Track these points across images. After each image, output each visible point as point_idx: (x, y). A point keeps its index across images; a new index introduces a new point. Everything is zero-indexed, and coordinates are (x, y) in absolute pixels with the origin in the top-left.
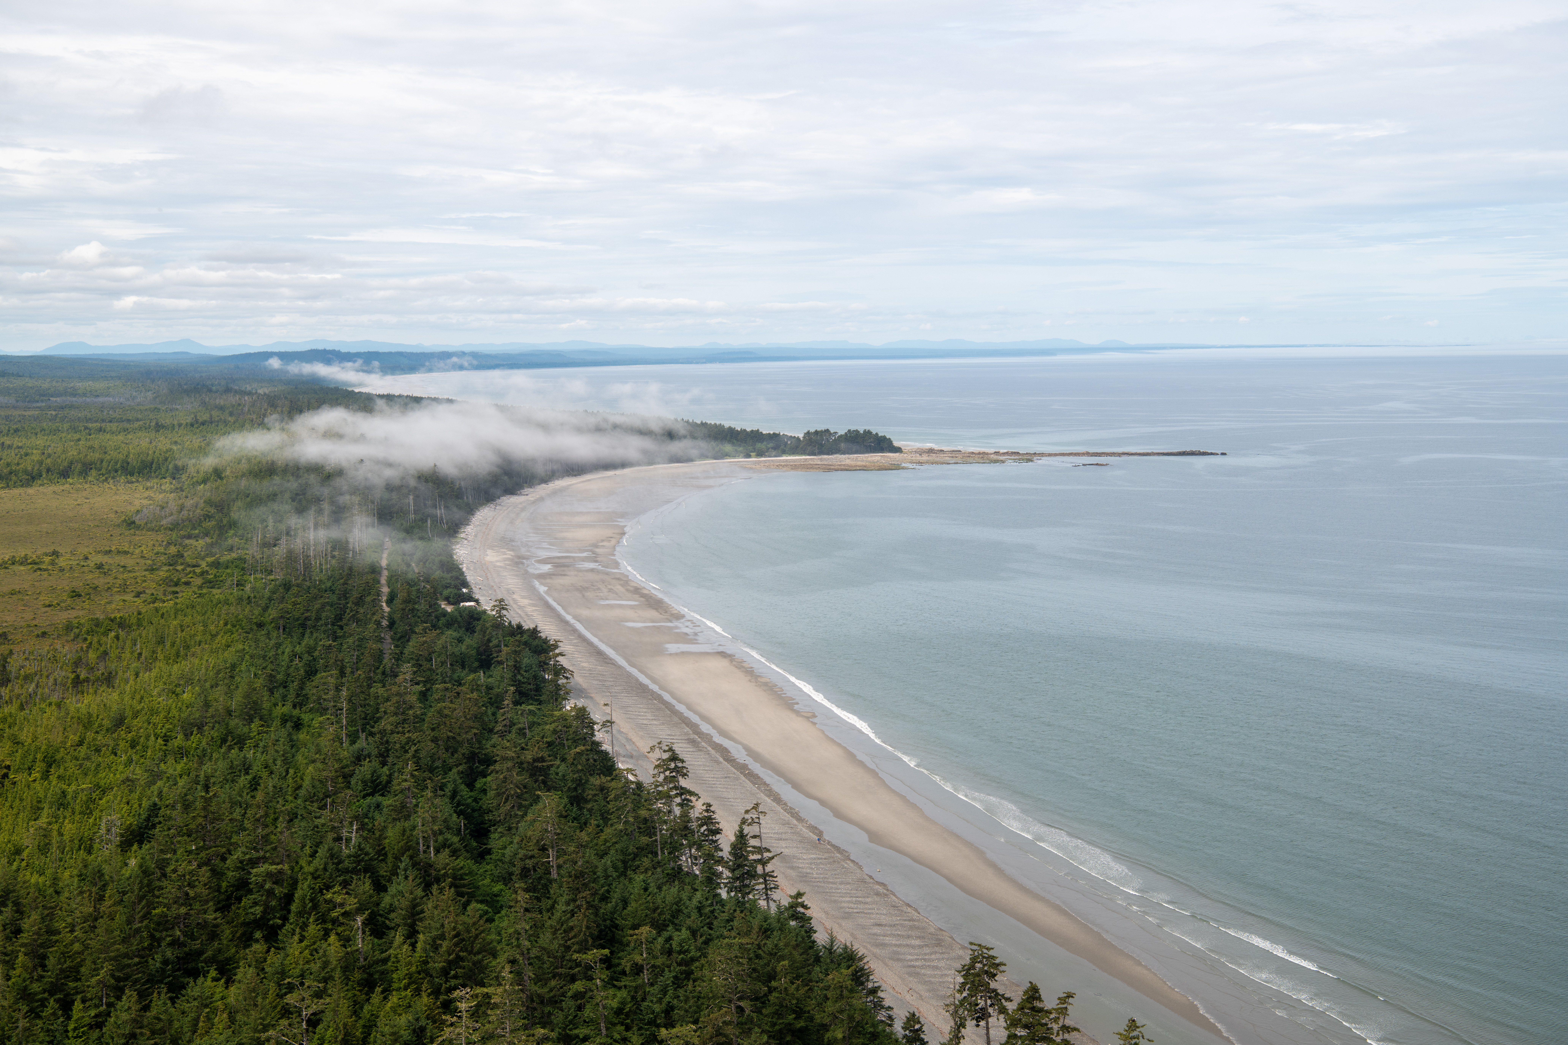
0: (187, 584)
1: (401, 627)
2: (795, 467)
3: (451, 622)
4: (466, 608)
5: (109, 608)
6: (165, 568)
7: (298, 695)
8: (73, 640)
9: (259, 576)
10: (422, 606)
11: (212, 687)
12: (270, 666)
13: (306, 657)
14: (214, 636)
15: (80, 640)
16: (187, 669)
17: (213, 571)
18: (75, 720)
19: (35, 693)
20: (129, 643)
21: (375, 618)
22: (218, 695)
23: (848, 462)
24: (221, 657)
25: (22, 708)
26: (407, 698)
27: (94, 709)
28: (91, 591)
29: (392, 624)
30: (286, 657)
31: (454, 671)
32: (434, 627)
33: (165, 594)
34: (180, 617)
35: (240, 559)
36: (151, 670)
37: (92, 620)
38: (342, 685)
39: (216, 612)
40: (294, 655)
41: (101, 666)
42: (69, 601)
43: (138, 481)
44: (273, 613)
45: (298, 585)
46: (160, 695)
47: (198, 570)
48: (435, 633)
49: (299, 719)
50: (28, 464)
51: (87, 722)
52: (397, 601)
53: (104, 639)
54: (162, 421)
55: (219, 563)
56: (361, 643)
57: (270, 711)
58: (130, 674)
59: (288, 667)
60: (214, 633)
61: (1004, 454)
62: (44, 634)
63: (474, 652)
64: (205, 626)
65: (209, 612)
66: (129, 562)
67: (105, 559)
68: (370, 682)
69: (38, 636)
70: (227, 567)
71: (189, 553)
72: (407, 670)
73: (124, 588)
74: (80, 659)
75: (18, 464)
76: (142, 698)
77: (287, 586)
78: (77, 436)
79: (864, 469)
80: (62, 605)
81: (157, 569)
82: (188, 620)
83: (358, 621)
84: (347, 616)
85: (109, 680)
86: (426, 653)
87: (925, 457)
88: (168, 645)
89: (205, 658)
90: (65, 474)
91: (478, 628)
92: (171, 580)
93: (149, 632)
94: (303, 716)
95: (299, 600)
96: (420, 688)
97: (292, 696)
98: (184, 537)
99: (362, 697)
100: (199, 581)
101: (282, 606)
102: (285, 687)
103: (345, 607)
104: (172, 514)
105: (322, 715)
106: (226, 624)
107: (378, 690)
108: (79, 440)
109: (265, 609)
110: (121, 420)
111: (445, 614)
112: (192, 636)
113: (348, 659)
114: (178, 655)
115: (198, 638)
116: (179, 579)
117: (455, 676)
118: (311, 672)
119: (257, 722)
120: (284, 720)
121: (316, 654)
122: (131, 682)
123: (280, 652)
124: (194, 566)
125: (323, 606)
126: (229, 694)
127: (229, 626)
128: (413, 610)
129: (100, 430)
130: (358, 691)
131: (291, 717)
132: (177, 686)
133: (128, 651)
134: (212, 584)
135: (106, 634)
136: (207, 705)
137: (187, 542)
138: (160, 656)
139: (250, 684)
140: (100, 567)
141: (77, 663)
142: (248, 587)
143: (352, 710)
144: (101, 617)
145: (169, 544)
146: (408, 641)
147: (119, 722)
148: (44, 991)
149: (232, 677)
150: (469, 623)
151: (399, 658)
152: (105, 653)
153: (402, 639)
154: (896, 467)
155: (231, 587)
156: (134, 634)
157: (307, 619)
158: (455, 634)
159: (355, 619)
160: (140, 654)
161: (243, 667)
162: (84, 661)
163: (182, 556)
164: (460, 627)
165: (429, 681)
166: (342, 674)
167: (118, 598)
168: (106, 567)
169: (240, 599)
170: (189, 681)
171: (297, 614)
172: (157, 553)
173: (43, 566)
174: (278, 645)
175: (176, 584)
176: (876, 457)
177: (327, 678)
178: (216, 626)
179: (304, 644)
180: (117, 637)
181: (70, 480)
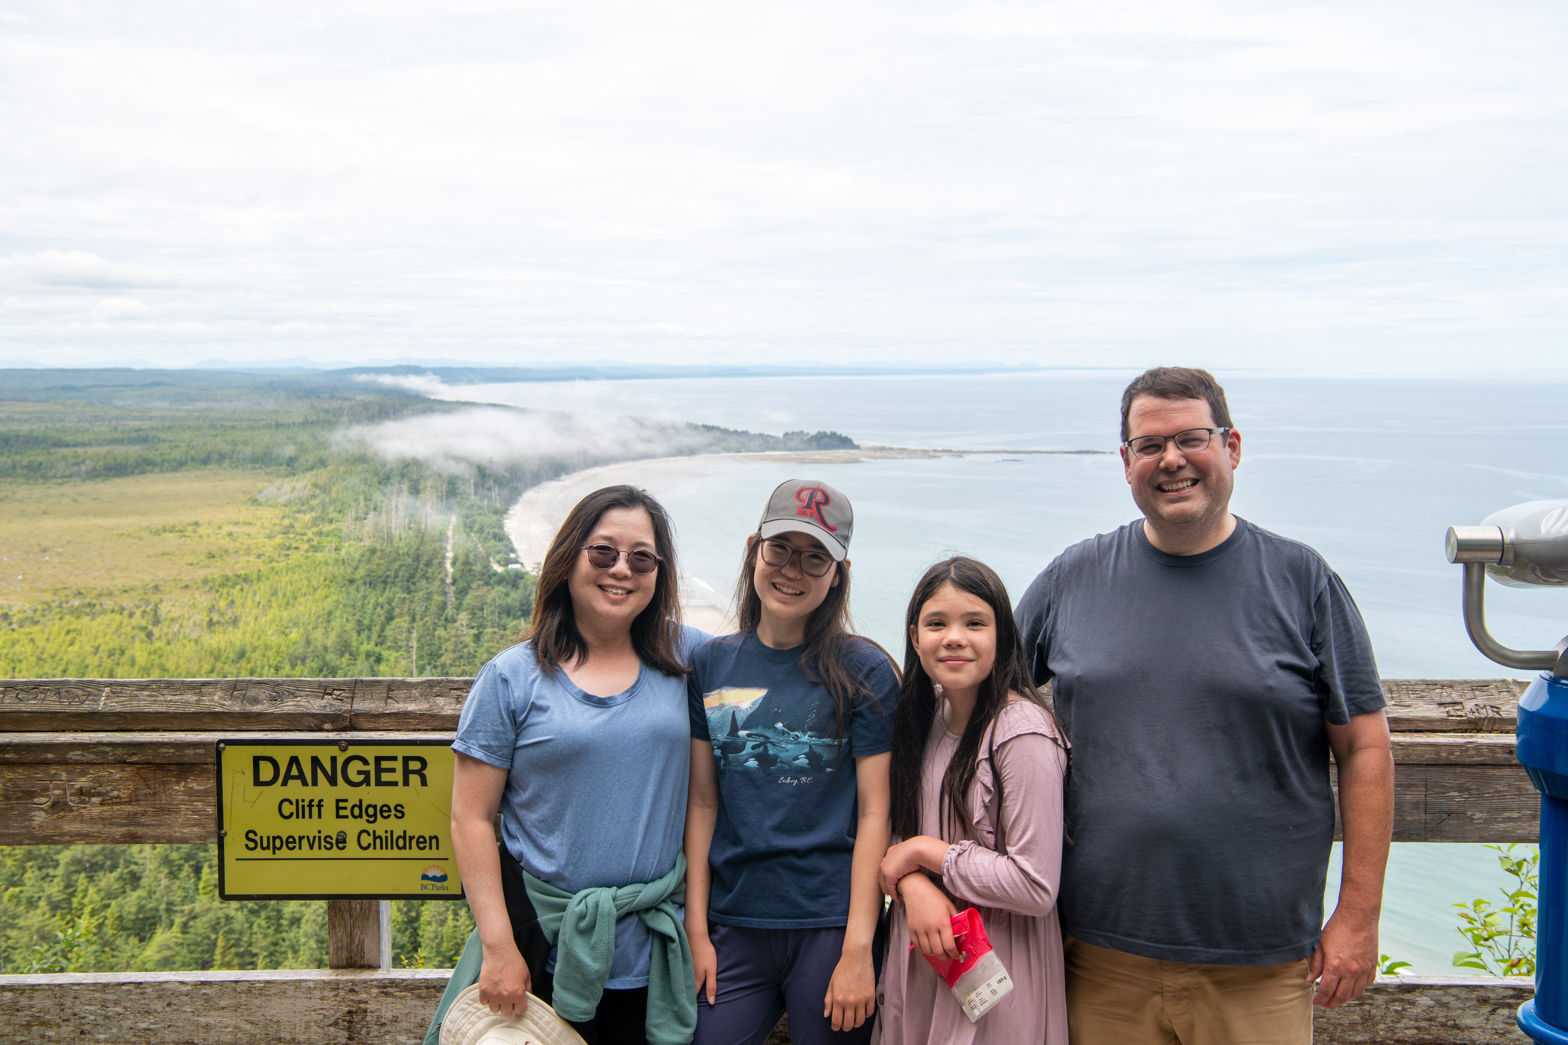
0: (297, 548)
1: (461, 584)
2: (776, 460)
3: (501, 580)
4: (512, 569)
5: (237, 567)
6: (280, 536)
7: (379, 636)
8: (209, 591)
9: (352, 542)
10: (478, 568)
11: (313, 629)
12: (359, 614)
13: (386, 606)
14: (315, 589)
15: (214, 591)
16: (294, 615)
17: (316, 539)
18: (208, 653)
19: (179, 632)
20: (250, 594)
21: (440, 576)
22: (317, 635)
23: (818, 457)
24: (320, 605)
25: (169, 643)
26: (463, 639)
27: (222, 646)
28: (223, 553)
29: (454, 582)
30: (371, 606)
31: (500, 618)
32: (487, 584)
33: (279, 556)
34: (290, 574)
35: (338, 529)
36: (266, 615)
37: (223, 576)
38: (413, 628)
39: (318, 570)
40: (377, 605)
41: (230, 612)
42: (206, 561)
43: (260, 468)
44: (362, 572)
45: (381, 551)
46: (272, 635)
47: (305, 538)
48: (486, 588)
49: (380, 654)
50: (177, 454)
51: (216, 655)
52: (458, 564)
53: (231, 591)
54: (280, 421)
55: (321, 533)
56: (429, 597)
57: (358, 647)
58: (251, 619)
59: (373, 614)
60: (316, 586)
61: (941, 451)
62: (187, 587)
63: (517, 604)
64: (309, 581)
65: (312, 571)
66: (252, 530)
67: (234, 529)
68: (436, 626)
69: (182, 588)
70: (328, 536)
71: (299, 524)
72: (464, 617)
73: (248, 551)
74: (213, 606)
75: (169, 454)
76: (259, 637)
77: (373, 551)
78: (215, 432)
79: (830, 462)
80: (201, 564)
81: (274, 537)
82: (296, 576)
83: (427, 578)
84: (418, 575)
85: (235, 622)
86: (479, 604)
87: (878, 454)
88: (280, 595)
89: (309, 606)
90: (206, 461)
91: (521, 585)
92: (285, 546)
93: (264, 587)
94: (383, 652)
95: (382, 562)
96: (475, 631)
97: (374, 637)
98: (295, 512)
99: (428, 638)
100: (306, 546)
101: (368, 566)
102: (370, 630)
103: (417, 568)
104: (286, 494)
105: (397, 651)
106: (325, 580)
107: (440, 632)
108: (216, 435)
109: (356, 568)
110: (250, 420)
111: (495, 574)
112: (299, 590)
113: (419, 609)
114: (288, 604)
115: (304, 591)
116: (290, 545)
117: (502, 623)
118: (390, 618)
119: (347, 656)
120: (368, 655)
121: (394, 604)
122: (252, 625)
123: (366, 602)
124: (303, 535)
125: (401, 566)
126: (326, 633)
127: (328, 582)
128: (470, 570)
129: (233, 428)
130: (425, 633)
131: (374, 653)
132: (287, 627)
133: (249, 600)
134: (315, 549)
135: (233, 587)
136: (308, 642)
137: (298, 515)
138: (274, 604)
139: (342, 627)
140: (230, 534)
141: (212, 609)
142: (343, 552)
143: (421, 648)
144: (230, 573)
145: (283, 517)
146: (466, 594)
147: (242, 655)
148: (181, 859)
149: (329, 621)
150: (515, 581)
151: (458, 608)
152: (233, 602)
153: (462, 593)
154: (856, 461)
155: (330, 551)
156: (255, 587)
157: (388, 577)
158: (504, 590)
159: (425, 576)
160: (259, 603)
161: (338, 613)
162: (216, 607)
163: (293, 527)
164: (508, 584)
165: (481, 626)
166: (414, 620)
167: (243, 559)
168: (235, 535)
169: (337, 561)
170: (296, 624)
171: (380, 573)
172: (274, 524)
173: (187, 534)
174: (365, 597)
175: (288, 549)
176: (841, 453)
177: (402, 622)
178: (318, 582)
179: (385, 595)
180: (242, 590)
181: (209, 467)
